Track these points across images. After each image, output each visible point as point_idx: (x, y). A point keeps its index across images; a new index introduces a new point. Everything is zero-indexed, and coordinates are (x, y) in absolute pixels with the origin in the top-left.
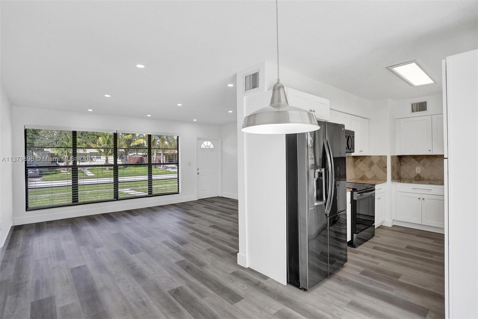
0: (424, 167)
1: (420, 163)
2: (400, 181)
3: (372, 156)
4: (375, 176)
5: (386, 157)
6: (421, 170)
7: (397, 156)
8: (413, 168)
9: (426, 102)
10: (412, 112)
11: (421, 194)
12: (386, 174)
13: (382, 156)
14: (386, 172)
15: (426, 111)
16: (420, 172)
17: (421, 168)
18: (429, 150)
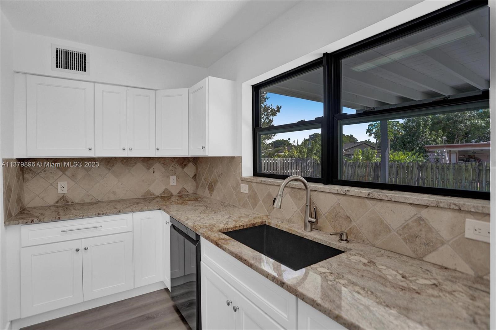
0: (72, 180)
1: (65, 174)
2: (30, 220)
6: (68, 186)
9: (85, 55)
10: (57, 68)
11: (80, 239)
16: (66, 192)
17: (68, 183)
18: (90, 149)
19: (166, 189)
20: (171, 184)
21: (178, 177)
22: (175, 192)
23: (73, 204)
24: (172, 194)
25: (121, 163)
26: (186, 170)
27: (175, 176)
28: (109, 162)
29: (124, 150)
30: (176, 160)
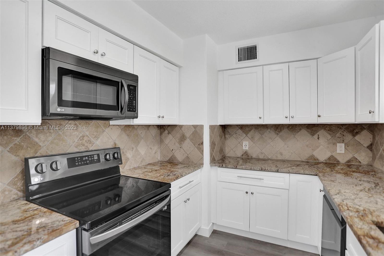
0: (252, 141)
1: (247, 136)
2: (221, 165)
3: (183, 125)
4: (188, 157)
5: (202, 127)
6: (249, 145)
7: (220, 125)
8: (239, 143)
9: (256, 47)
10: (239, 61)
11: (249, 186)
12: (203, 154)
13: (197, 126)
14: (203, 151)
15: (255, 59)
16: (247, 149)
17: (249, 143)
18: (260, 118)
19: (332, 156)
20: (338, 151)
21: (347, 145)
22: (343, 160)
23: (252, 158)
24: (338, 161)
25: (287, 129)
26: (357, 138)
27: (344, 144)
28: (277, 128)
29: (286, 117)
30: (344, 127)
